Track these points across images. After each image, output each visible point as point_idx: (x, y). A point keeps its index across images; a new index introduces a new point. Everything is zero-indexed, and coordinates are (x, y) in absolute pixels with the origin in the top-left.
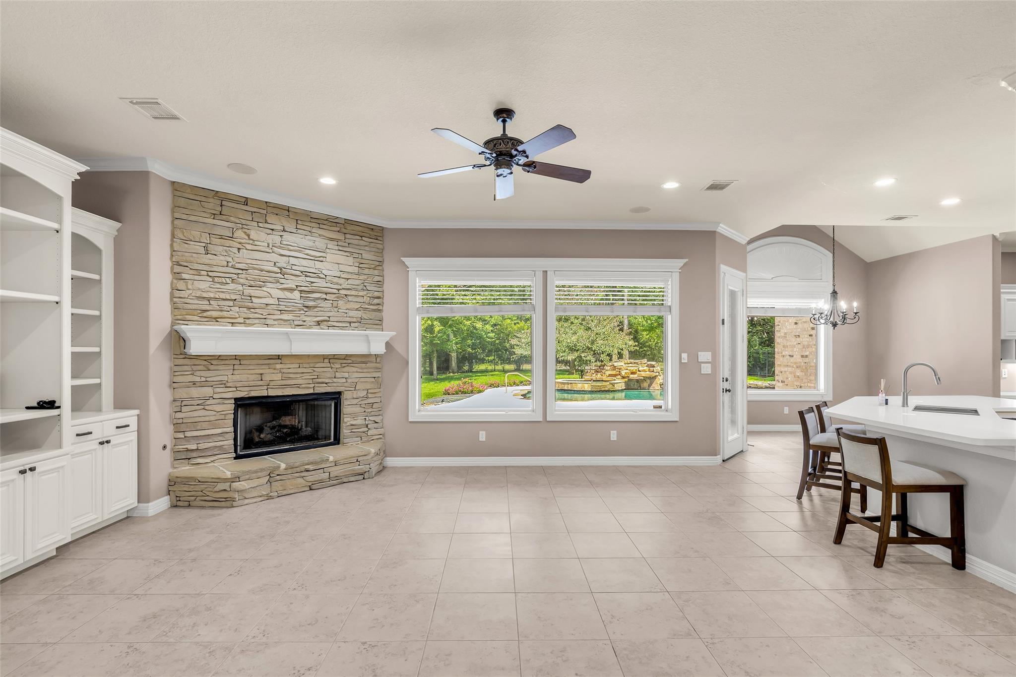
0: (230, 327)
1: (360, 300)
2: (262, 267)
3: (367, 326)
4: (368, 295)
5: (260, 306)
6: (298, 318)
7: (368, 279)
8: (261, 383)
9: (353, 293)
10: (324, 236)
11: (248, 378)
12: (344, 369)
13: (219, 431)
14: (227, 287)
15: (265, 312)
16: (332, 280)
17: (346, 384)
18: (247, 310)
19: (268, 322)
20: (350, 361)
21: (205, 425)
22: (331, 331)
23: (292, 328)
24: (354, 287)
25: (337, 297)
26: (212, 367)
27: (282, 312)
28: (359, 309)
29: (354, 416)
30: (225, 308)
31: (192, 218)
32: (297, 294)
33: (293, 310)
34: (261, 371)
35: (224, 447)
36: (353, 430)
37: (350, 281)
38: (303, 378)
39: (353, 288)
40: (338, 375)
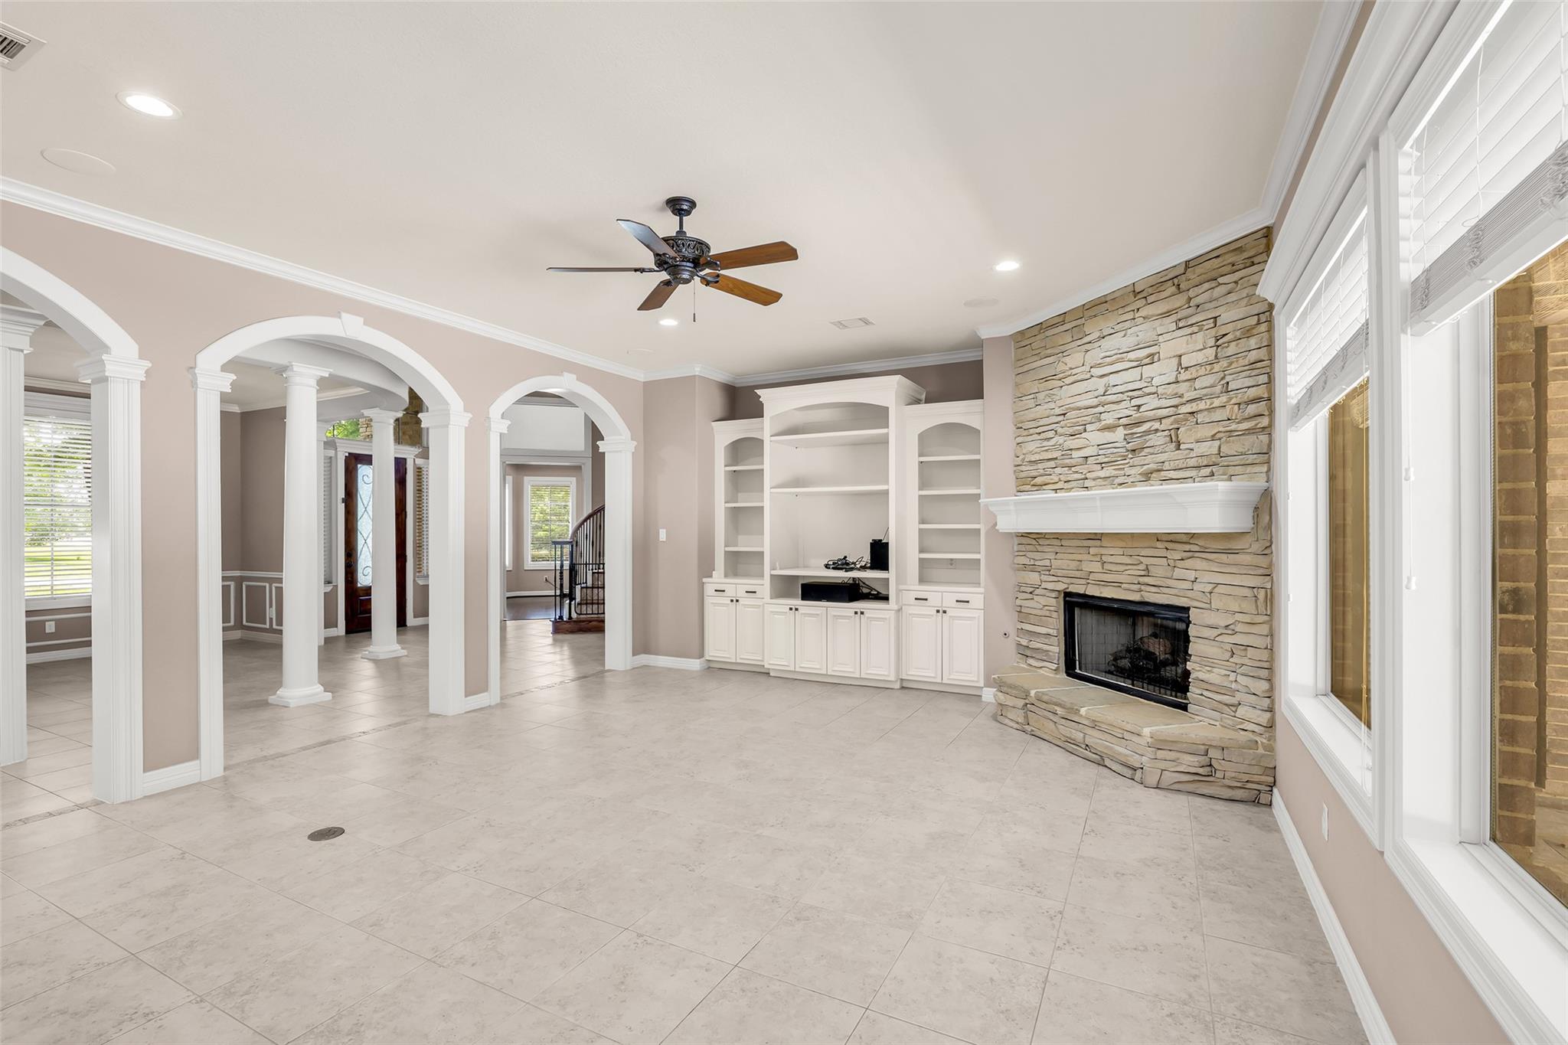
0: (1053, 495)
1: (1219, 415)
2: (1079, 404)
3: (1231, 470)
4: (1233, 402)
5: (1077, 462)
6: (1122, 472)
7: (1233, 366)
8: (1078, 574)
9: (1202, 405)
10: (1153, 316)
11: (1068, 565)
12: (1188, 563)
13: (1043, 630)
14: (1052, 442)
15: (1083, 469)
16: (1166, 391)
17: (1190, 594)
18: (1068, 470)
19: (1087, 483)
20: (1196, 548)
21: (1032, 619)
22: (1166, 487)
23: (1113, 488)
24: (1205, 391)
25: (1176, 422)
26: (1040, 548)
27: (1103, 465)
28: (1219, 436)
29: (1210, 663)
30: (1049, 471)
31: (1026, 368)
32: (1121, 432)
33: (1113, 459)
34: (1079, 557)
35: (1051, 654)
36: (1206, 693)
37: (1198, 384)
38: (1127, 572)
39: (1206, 395)
40: (1178, 573)
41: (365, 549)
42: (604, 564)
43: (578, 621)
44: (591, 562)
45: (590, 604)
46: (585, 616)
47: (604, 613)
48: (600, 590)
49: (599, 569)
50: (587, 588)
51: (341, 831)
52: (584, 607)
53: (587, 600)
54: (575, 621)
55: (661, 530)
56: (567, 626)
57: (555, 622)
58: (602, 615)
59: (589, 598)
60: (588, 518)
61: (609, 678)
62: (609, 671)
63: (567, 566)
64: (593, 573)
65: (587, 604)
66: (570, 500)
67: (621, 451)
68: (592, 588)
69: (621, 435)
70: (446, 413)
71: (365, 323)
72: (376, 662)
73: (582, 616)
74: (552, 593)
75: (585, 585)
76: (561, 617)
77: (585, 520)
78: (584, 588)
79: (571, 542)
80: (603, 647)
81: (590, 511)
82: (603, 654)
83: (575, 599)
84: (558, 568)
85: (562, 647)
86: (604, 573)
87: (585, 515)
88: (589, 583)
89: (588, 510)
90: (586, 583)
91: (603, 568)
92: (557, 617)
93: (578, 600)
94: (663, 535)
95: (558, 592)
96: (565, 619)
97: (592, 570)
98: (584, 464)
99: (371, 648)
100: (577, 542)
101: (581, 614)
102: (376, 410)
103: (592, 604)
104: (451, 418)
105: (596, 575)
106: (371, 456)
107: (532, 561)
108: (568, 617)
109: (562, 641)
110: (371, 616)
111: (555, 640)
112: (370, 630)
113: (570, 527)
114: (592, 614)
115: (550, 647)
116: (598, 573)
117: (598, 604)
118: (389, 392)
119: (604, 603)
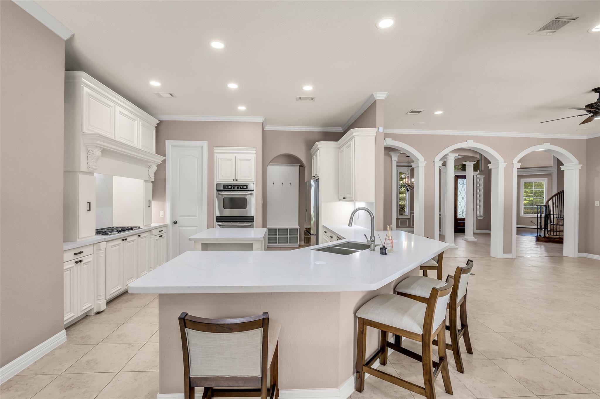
41: (460, 206)
42: (563, 215)
43: (548, 238)
44: (556, 214)
45: (555, 231)
46: (552, 236)
47: (563, 236)
48: (561, 226)
49: (561, 217)
50: (554, 225)
51: (475, 275)
52: (552, 233)
53: (554, 230)
54: (547, 238)
55: (596, 201)
56: (543, 239)
57: (537, 237)
58: (562, 237)
59: (555, 229)
60: (555, 195)
61: (564, 258)
62: (564, 256)
63: (543, 216)
64: (557, 219)
65: (554, 231)
66: (544, 188)
67: (573, 169)
68: (557, 225)
69: (573, 163)
70: (498, 164)
71: (474, 142)
72: (468, 242)
73: (551, 236)
74: (536, 227)
75: (553, 224)
76: (540, 235)
77: (553, 197)
78: (552, 225)
79: (546, 205)
80: (563, 248)
81: (556, 193)
82: (563, 251)
83: (547, 229)
84: (539, 216)
85: (541, 246)
86: (563, 219)
87: (553, 194)
88: (555, 223)
89: (555, 192)
90: (553, 223)
91: (563, 217)
92: (538, 235)
93: (549, 229)
94: (597, 203)
95: (539, 227)
96: (542, 236)
97: (557, 217)
98: (553, 173)
99: (465, 237)
100: (549, 206)
101: (550, 235)
102: (468, 162)
103: (557, 231)
104: (500, 165)
105: (559, 220)
106: (466, 176)
107: (524, 213)
108: (544, 235)
109: (540, 245)
110: (465, 228)
111: (536, 243)
112: (465, 232)
113: (544, 200)
114: (557, 235)
115: (534, 245)
116: (560, 219)
117: (560, 232)
118: (474, 157)
119: (563, 232)
